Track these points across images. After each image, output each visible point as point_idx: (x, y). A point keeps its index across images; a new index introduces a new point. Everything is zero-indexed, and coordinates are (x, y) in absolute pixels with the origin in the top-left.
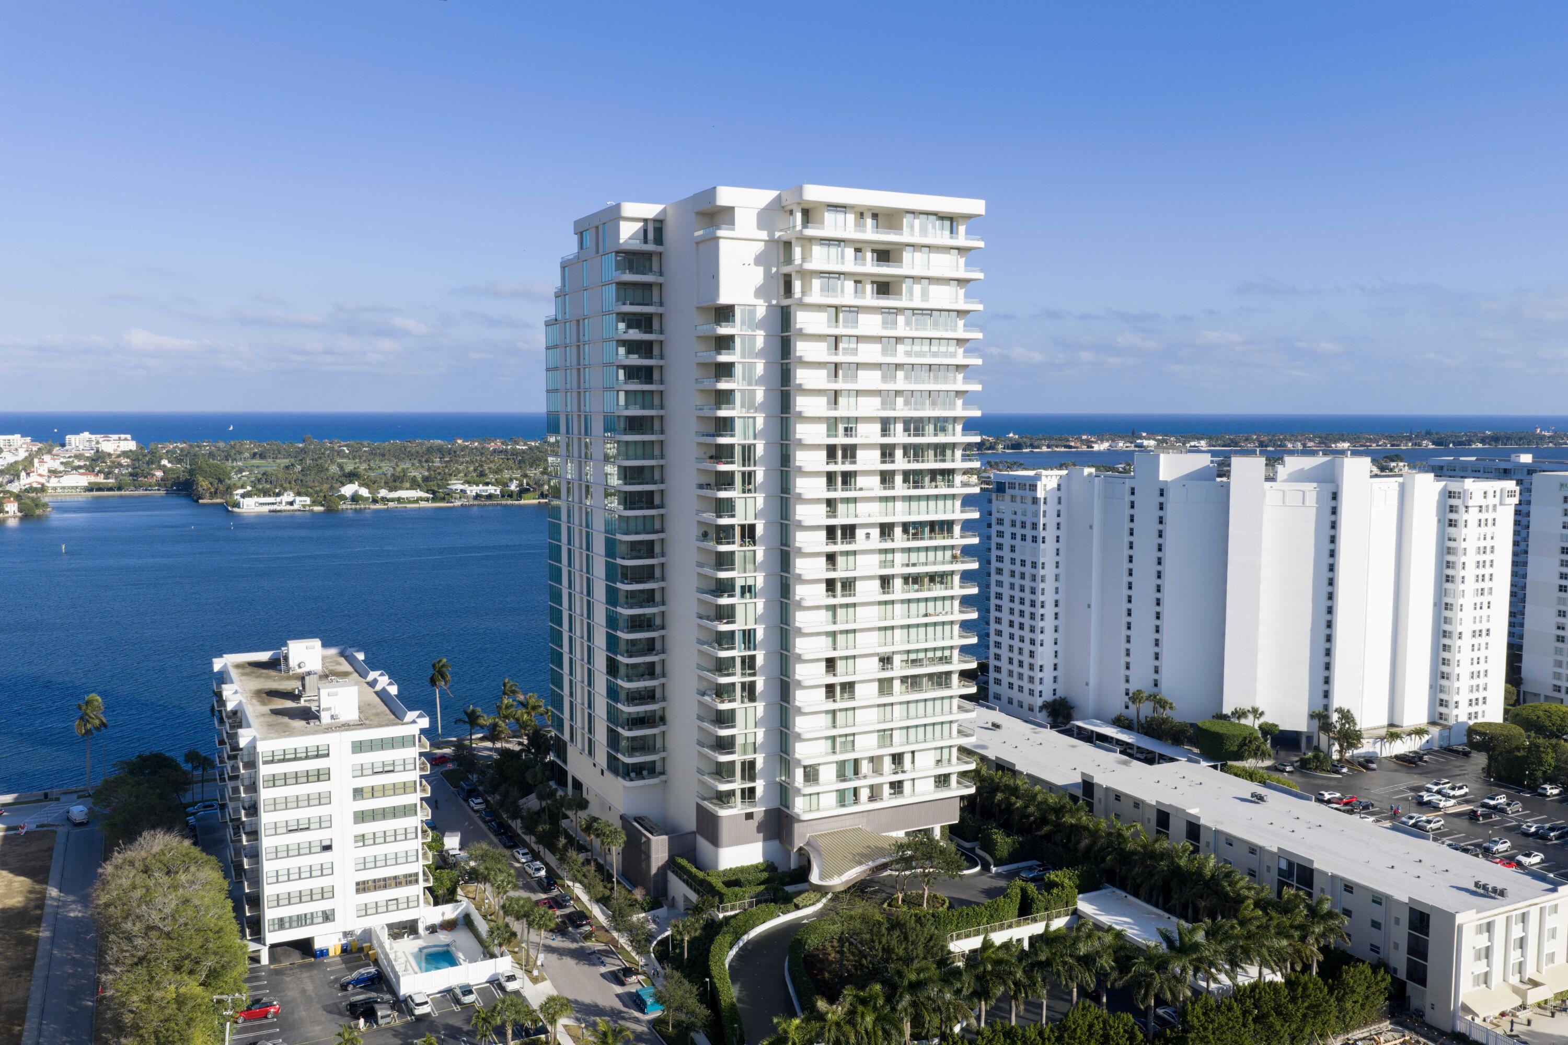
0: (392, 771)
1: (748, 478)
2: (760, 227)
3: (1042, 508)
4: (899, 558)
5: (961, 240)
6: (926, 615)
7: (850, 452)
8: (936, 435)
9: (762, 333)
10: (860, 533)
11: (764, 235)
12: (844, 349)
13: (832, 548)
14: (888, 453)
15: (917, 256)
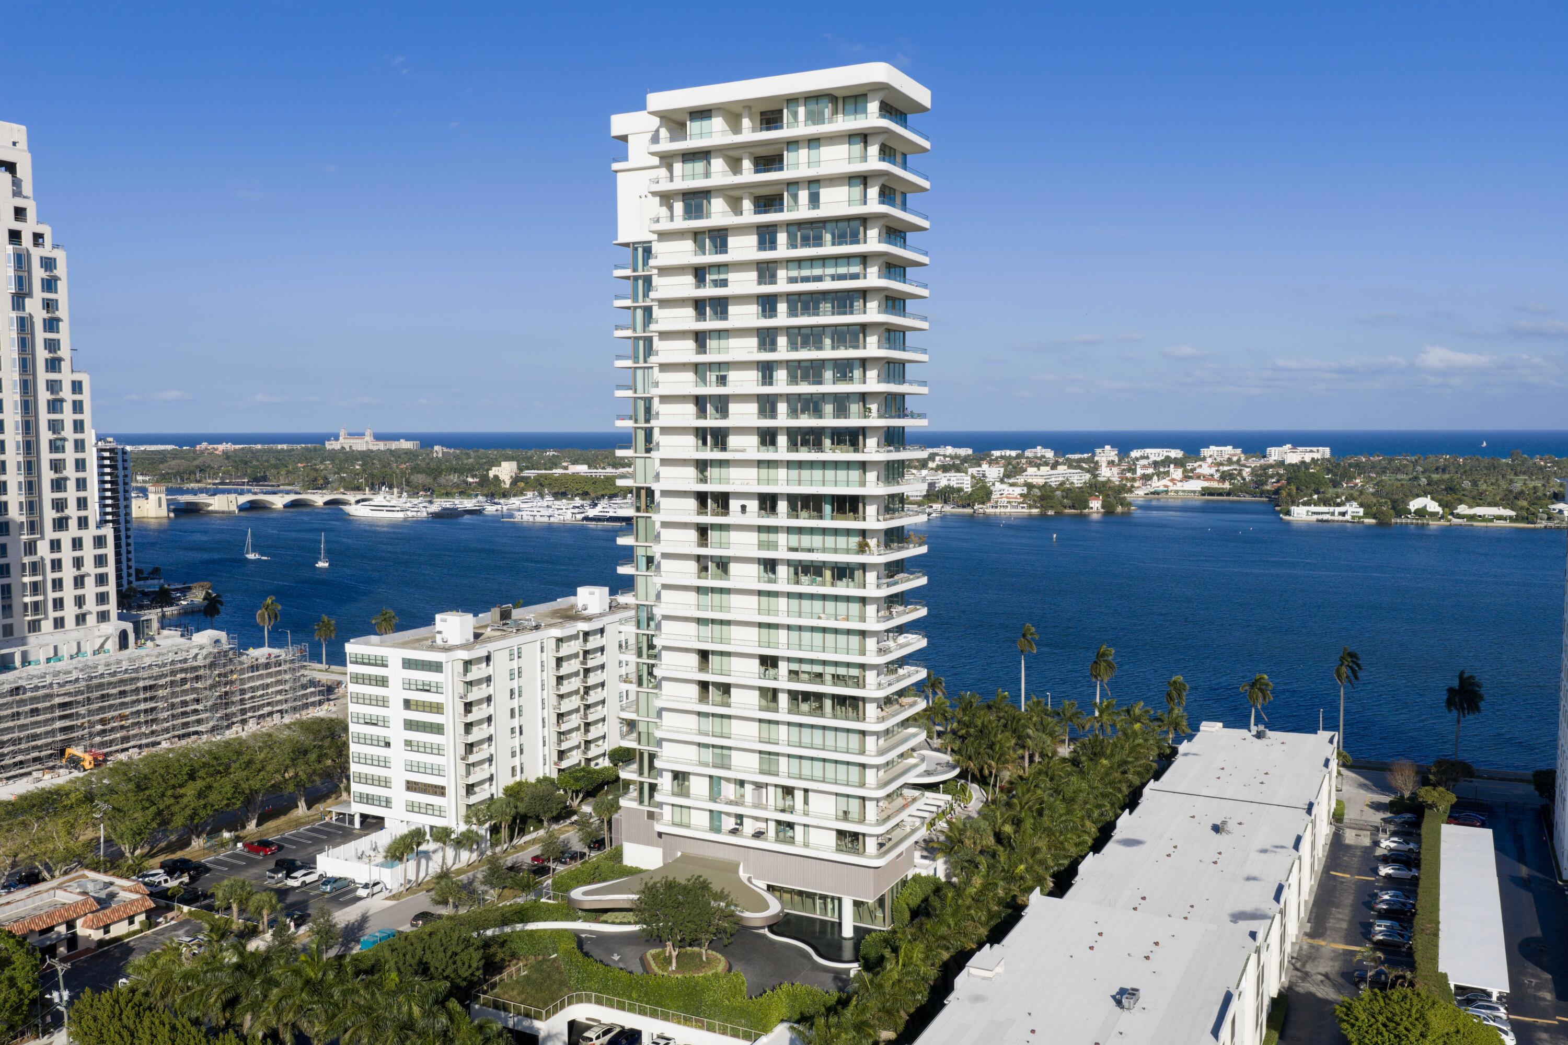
0: (428, 691)
1: (649, 436)
4: (783, 539)
5: (872, 119)
7: (722, 404)
8: (834, 383)
10: (734, 504)
12: (712, 281)
13: (703, 519)
14: (767, 405)
15: (803, 153)
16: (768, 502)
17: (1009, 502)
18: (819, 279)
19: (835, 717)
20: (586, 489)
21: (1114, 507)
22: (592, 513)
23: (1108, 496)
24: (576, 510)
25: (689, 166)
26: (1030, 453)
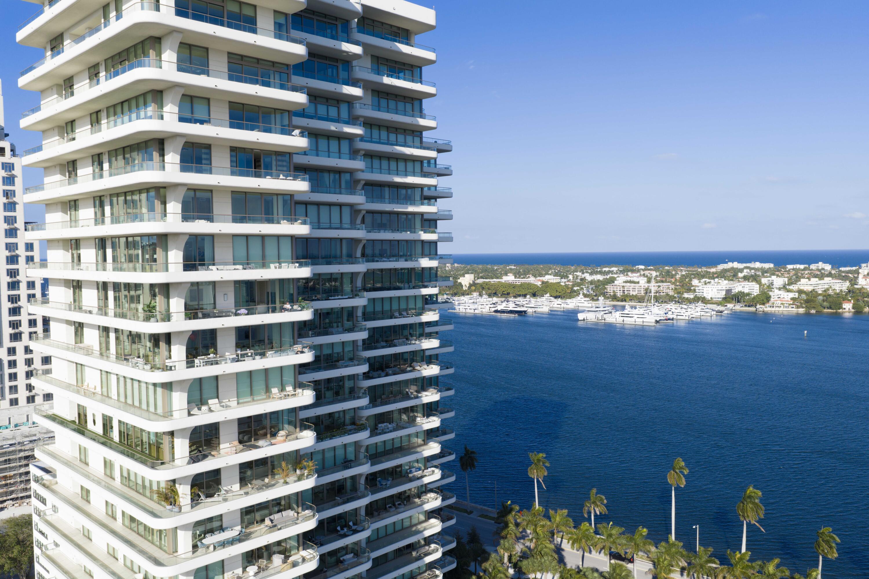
17: (782, 304)
20: (509, 291)
21: (862, 308)
22: (499, 308)
23: (858, 300)
24: (492, 306)
26: (813, 267)
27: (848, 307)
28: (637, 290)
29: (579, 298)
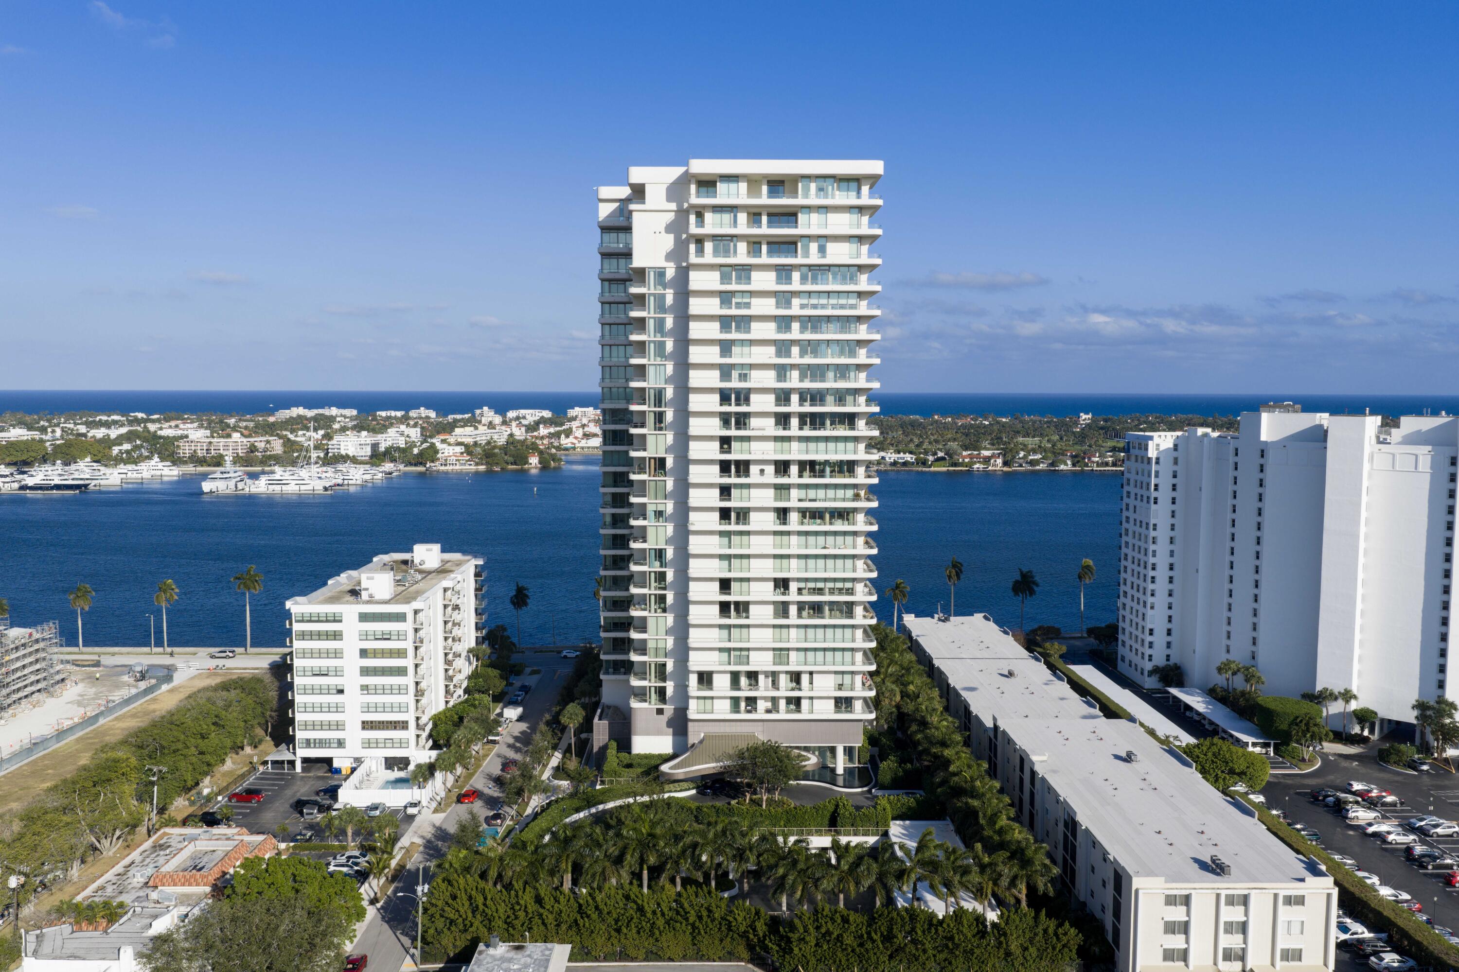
0: (389, 639)
1: (660, 417)
2: (669, 199)
3: (1154, 467)
4: (794, 493)
5: (866, 198)
6: (825, 548)
7: (743, 396)
8: (835, 381)
9: (672, 291)
10: (754, 469)
11: (673, 206)
12: (737, 303)
13: (726, 480)
14: (783, 397)
15: (814, 216)
16: (782, 467)
17: (456, 460)
18: (823, 307)
19: (831, 617)
21: (548, 463)
25: (718, 216)
26: (413, 414)
27: (534, 460)
28: (231, 448)
29: (153, 463)
